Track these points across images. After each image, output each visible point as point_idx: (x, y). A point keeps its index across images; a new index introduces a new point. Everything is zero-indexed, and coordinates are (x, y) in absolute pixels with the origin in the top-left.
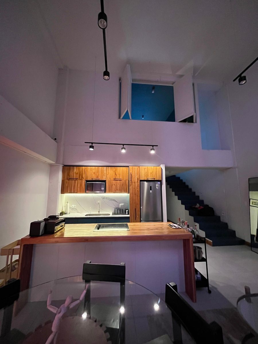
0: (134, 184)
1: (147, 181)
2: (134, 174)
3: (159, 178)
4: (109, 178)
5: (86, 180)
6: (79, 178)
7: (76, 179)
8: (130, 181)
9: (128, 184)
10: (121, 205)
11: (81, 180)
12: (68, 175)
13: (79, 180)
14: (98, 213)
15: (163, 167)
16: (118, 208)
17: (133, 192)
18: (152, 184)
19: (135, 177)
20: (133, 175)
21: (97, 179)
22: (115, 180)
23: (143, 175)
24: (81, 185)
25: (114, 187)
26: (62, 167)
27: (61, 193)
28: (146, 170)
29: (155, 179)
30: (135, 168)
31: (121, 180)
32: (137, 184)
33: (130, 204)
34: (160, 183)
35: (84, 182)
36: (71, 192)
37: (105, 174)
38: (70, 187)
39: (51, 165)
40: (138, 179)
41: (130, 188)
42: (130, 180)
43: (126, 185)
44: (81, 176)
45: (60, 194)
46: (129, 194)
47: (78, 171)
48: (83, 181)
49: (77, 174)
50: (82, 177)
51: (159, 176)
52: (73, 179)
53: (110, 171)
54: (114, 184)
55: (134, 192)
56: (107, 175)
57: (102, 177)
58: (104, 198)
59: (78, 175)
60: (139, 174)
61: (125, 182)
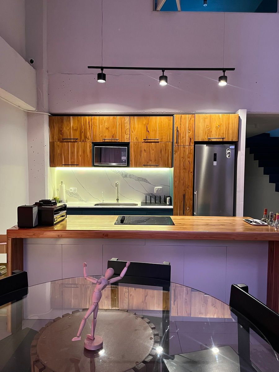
0: (182, 149)
1: (209, 143)
2: (183, 130)
3: (233, 137)
4: (135, 139)
5: (93, 143)
6: (79, 138)
7: (75, 140)
8: (175, 144)
9: (170, 150)
10: (156, 188)
11: (84, 141)
12: (61, 131)
13: (80, 143)
14: (115, 202)
15: (242, 114)
16: (152, 194)
17: (180, 165)
18: (217, 148)
19: (186, 135)
20: (181, 132)
21: (113, 141)
22: (148, 142)
23: (201, 132)
24: (84, 152)
25: (144, 154)
26: (48, 116)
27: (50, 166)
28: (207, 121)
29: (225, 140)
30: (185, 119)
31: (158, 142)
32: (189, 148)
33: (175, 187)
34: (233, 147)
35: (90, 146)
36: (66, 165)
37: (128, 130)
38: (66, 155)
39: (29, 114)
40: (190, 139)
41: (174, 156)
42: (175, 141)
43: (167, 150)
44: (83, 134)
45: (49, 168)
46: (173, 168)
47: (76, 125)
48: (88, 145)
49: (76, 130)
50: (86, 137)
51: (233, 133)
52: (68, 140)
53: (138, 124)
54: (145, 150)
55: (182, 164)
56: (131, 132)
57: (122, 137)
58: (125, 176)
59: (78, 133)
60: (193, 129)
61: (166, 145)
